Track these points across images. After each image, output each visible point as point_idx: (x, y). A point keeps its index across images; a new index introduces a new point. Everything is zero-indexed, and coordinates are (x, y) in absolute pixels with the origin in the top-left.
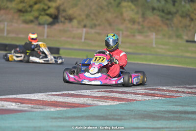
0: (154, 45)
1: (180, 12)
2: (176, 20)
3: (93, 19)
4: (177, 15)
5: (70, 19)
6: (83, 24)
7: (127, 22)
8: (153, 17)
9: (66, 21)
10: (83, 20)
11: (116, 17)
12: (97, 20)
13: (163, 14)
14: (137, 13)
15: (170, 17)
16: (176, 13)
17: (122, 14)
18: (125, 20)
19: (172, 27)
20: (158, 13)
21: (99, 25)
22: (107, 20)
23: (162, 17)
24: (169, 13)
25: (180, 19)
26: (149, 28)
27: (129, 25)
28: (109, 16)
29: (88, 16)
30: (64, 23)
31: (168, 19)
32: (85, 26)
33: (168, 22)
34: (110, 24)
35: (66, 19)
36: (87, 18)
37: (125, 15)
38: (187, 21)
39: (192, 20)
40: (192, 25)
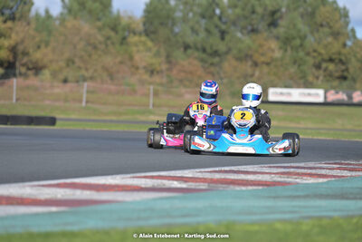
1: (235, 52)
2: (229, 65)
3: (80, 68)
4: (229, 57)
5: (37, 69)
6: (61, 77)
7: (141, 71)
8: (188, 62)
9: (30, 72)
10: (61, 69)
11: (121, 63)
12: (87, 70)
13: (204, 56)
14: (157, 54)
15: (216, 60)
16: (229, 51)
17: (131, 58)
18: (137, 68)
20: (196, 54)
21: (92, 78)
22: (105, 69)
23: (202, 60)
24: (216, 53)
25: (234, 63)
26: (181, 81)
27: (146, 77)
28: (108, 60)
29: (70, 62)
30: (25, 76)
31: (212, 64)
32: (65, 81)
33: (212, 69)
34: (111, 76)
35: (29, 69)
36: (68, 65)
37: (137, 57)
38: (247, 67)
39: (256, 64)
40: (257, 73)
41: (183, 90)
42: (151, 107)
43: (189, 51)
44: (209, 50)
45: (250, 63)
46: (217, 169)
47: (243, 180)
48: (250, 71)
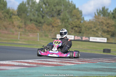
0: (38, 40)
1: (46, 22)
2: (44, 26)
4: (45, 24)
7: (16, 27)
8: (31, 25)
11: (9, 24)
13: (37, 23)
14: (21, 22)
15: (41, 25)
16: (45, 22)
17: (13, 23)
18: (15, 26)
19: (42, 31)
20: (34, 22)
22: (4, 26)
23: (36, 25)
24: (40, 23)
25: (46, 26)
26: (29, 31)
27: (17, 29)
31: (39, 26)
33: (39, 27)
34: (6, 28)
37: (15, 23)
38: (50, 27)
39: (53, 27)
40: (53, 30)
41: (29, 34)
42: (19, 39)
43: (32, 22)
44: (38, 22)
45: (51, 26)
46: (40, 60)
47: (48, 64)
48: (51, 29)
